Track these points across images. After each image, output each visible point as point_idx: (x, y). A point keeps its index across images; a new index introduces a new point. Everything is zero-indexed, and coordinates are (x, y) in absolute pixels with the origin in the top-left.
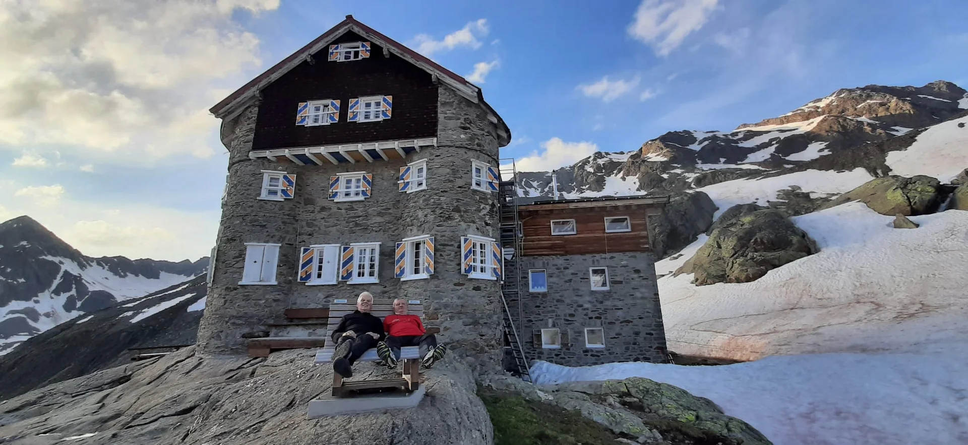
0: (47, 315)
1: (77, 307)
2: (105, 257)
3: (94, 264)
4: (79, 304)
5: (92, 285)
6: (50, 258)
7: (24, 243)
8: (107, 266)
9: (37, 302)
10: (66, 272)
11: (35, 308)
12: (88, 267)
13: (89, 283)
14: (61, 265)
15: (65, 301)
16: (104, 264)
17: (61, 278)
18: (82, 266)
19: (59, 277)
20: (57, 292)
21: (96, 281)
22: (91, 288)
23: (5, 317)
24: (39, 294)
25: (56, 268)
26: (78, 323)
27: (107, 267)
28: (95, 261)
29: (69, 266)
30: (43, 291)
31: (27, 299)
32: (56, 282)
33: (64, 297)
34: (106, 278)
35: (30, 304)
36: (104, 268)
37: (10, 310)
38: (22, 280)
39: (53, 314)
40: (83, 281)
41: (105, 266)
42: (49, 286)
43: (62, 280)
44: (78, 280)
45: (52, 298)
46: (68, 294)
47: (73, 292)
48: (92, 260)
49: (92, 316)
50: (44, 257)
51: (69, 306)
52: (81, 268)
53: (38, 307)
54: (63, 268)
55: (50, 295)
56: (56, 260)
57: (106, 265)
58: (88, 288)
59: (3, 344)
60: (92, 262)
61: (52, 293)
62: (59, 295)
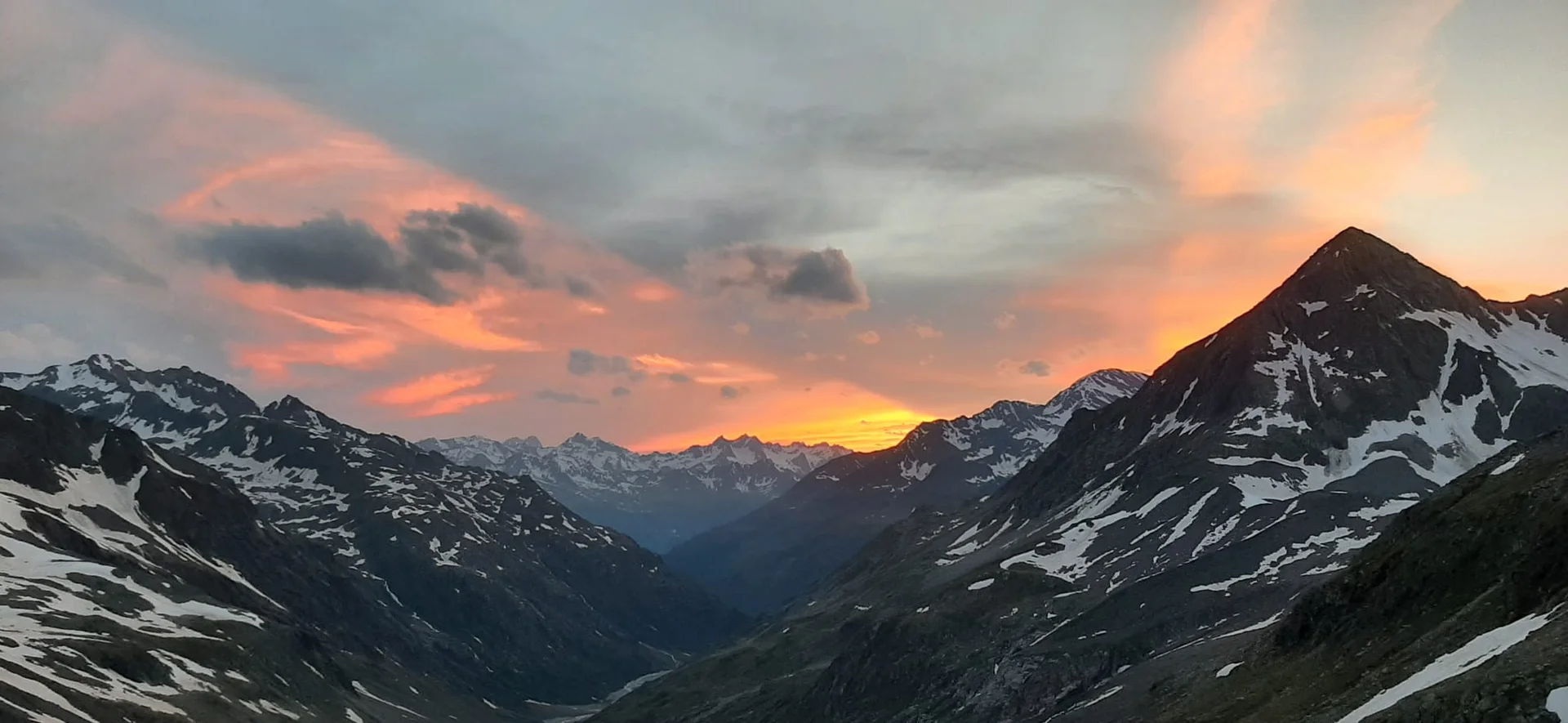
0: (1447, 451)
1: (1503, 429)
2: (1531, 296)
3: (1513, 318)
4: (1505, 422)
5: (1522, 373)
6: (1419, 315)
7: (1363, 289)
8: (1545, 320)
9: (1419, 421)
10: (1459, 344)
11: (1419, 436)
12: (1502, 326)
13: (1515, 369)
14: (1446, 329)
15: (1474, 419)
16: (1535, 317)
17: (1453, 359)
18: (1490, 328)
19: (1449, 357)
20: (1454, 395)
21: (1525, 361)
22: (1522, 382)
23: (1364, 458)
24: (1421, 403)
25: (1437, 335)
26: (1494, 473)
27: (1543, 323)
28: (1514, 310)
29: (1463, 330)
30: (1426, 396)
31: (1400, 417)
32: (1447, 371)
33: (1469, 407)
34: (1550, 352)
35: (1407, 427)
36: (1537, 327)
37: (1372, 442)
38: (1379, 374)
39: (1458, 449)
40: (1501, 364)
41: (1539, 320)
42: (1436, 383)
43: (1456, 365)
44: (1488, 360)
45: (1447, 411)
46: (1476, 400)
47: (1486, 393)
48: (1507, 307)
49: (1522, 456)
50: (1408, 315)
51: (1486, 428)
52: (1489, 332)
53: (1423, 432)
54: (1453, 335)
55: (1442, 404)
56: (1434, 317)
57: (1541, 317)
58: (1514, 382)
59: (1373, 518)
60: (1508, 313)
61: (1444, 398)
62: (1460, 403)
